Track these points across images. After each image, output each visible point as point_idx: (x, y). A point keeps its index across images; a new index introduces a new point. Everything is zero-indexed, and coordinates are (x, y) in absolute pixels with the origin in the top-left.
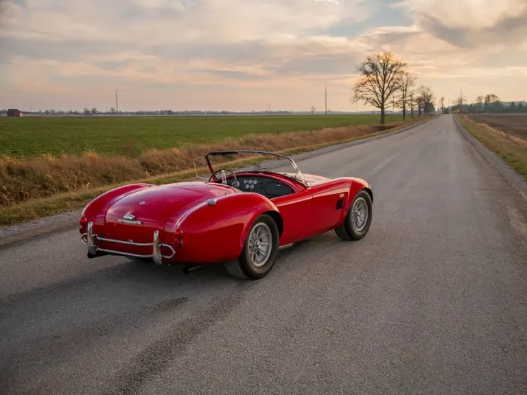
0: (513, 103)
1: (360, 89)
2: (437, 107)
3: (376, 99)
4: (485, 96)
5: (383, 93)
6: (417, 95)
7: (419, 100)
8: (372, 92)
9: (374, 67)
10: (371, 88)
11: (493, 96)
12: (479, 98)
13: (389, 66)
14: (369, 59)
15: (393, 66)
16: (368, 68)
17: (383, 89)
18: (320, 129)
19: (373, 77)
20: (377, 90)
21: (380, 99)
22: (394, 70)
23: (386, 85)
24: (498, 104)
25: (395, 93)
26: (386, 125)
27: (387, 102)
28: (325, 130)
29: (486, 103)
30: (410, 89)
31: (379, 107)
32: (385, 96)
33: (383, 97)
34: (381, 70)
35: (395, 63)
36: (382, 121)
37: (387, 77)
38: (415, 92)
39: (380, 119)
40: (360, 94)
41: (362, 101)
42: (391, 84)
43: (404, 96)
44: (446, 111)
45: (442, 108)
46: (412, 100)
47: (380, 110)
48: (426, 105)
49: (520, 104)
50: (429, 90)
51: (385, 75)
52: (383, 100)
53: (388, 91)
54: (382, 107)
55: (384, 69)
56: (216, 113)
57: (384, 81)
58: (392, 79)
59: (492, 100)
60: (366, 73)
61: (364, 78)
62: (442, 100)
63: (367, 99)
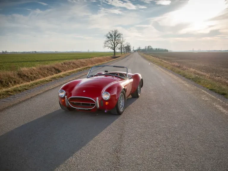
0: (156, 49)
1: (106, 43)
2: (132, 50)
3: (112, 47)
4: (147, 46)
5: (115, 45)
6: (126, 46)
7: (126, 47)
8: (110, 44)
9: (111, 35)
10: (110, 43)
11: (150, 46)
12: (146, 47)
13: (117, 35)
14: (109, 33)
15: (118, 35)
16: (109, 36)
17: (114, 43)
18: (93, 58)
19: (111, 39)
20: (112, 43)
21: (114, 47)
22: (118, 36)
23: (116, 42)
24: (152, 49)
25: (119, 45)
26: (116, 56)
27: (116, 48)
28: (95, 58)
29: (148, 48)
30: (123, 43)
31: (113, 50)
32: (115, 46)
33: (114, 46)
34: (114, 36)
35: (118, 34)
36: (115, 55)
37: (116, 39)
38: (125, 44)
39: (114, 54)
40: (106, 45)
41: (107, 48)
42: (117, 41)
43: (121, 46)
44: (135, 51)
45: (134, 50)
46: (124, 47)
47: (113, 51)
48: (128, 48)
49: (159, 49)
50: (129, 44)
51: (115, 38)
52: (115, 47)
53: (116, 44)
54: (114, 50)
55: (115, 36)
56: (53, 52)
57: (115, 40)
58: (118, 39)
59: (150, 47)
60: (108, 38)
61: (108, 39)
62: (134, 47)
63: (109, 47)
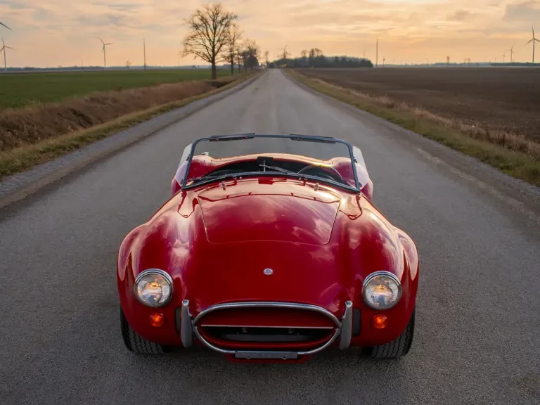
0: (336, 58)
1: (190, 42)
2: (261, 61)
3: (206, 53)
4: (310, 50)
5: (214, 47)
6: (244, 49)
7: (244, 54)
8: (201, 46)
9: (202, 19)
10: (201, 41)
11: (317, 50)
12: (304, 52)
13: (219, 19)
14: (198, 11)
15: (223, 19)
16: (197, 21)
17: (213, 43)
18: (154, 84)
19: (202, 30)
20: (208, 43)
21: (211, 53)
22: (224, 23)
23: (217, 39)
24: (322, 58)
25: (224, 47)
26: (220, 80)
27: (218, 56)
29: (311, 58)
30: (238, 42)
31: (209, 61)
32: (216, 50)
33: (213, 51)
34: (211, 23)
35: (225, 16)
36: (214, 76)
37: (217, 30)
38: (241, 45)
39: (211, 73)
40: (189, 48)
41: (191, 55)
42: (222, 38)
43: (231, 50)
44: (271, 65)
45: (267, 63)
46: (239, 54)
47: (211, 64)
48: (250, 57)
49: (344, 59)
50: (254, 43)
51: (215, 28)
52: (214, 54)
53: (218, 45)
54: (213, 61)
55: (214, 21)
57: (214, 34)
58: (223, 31)
59: (316, 54)
60: (196, 27)
61: (193, 32)
62: (267, 53)
63: (197, 53)
